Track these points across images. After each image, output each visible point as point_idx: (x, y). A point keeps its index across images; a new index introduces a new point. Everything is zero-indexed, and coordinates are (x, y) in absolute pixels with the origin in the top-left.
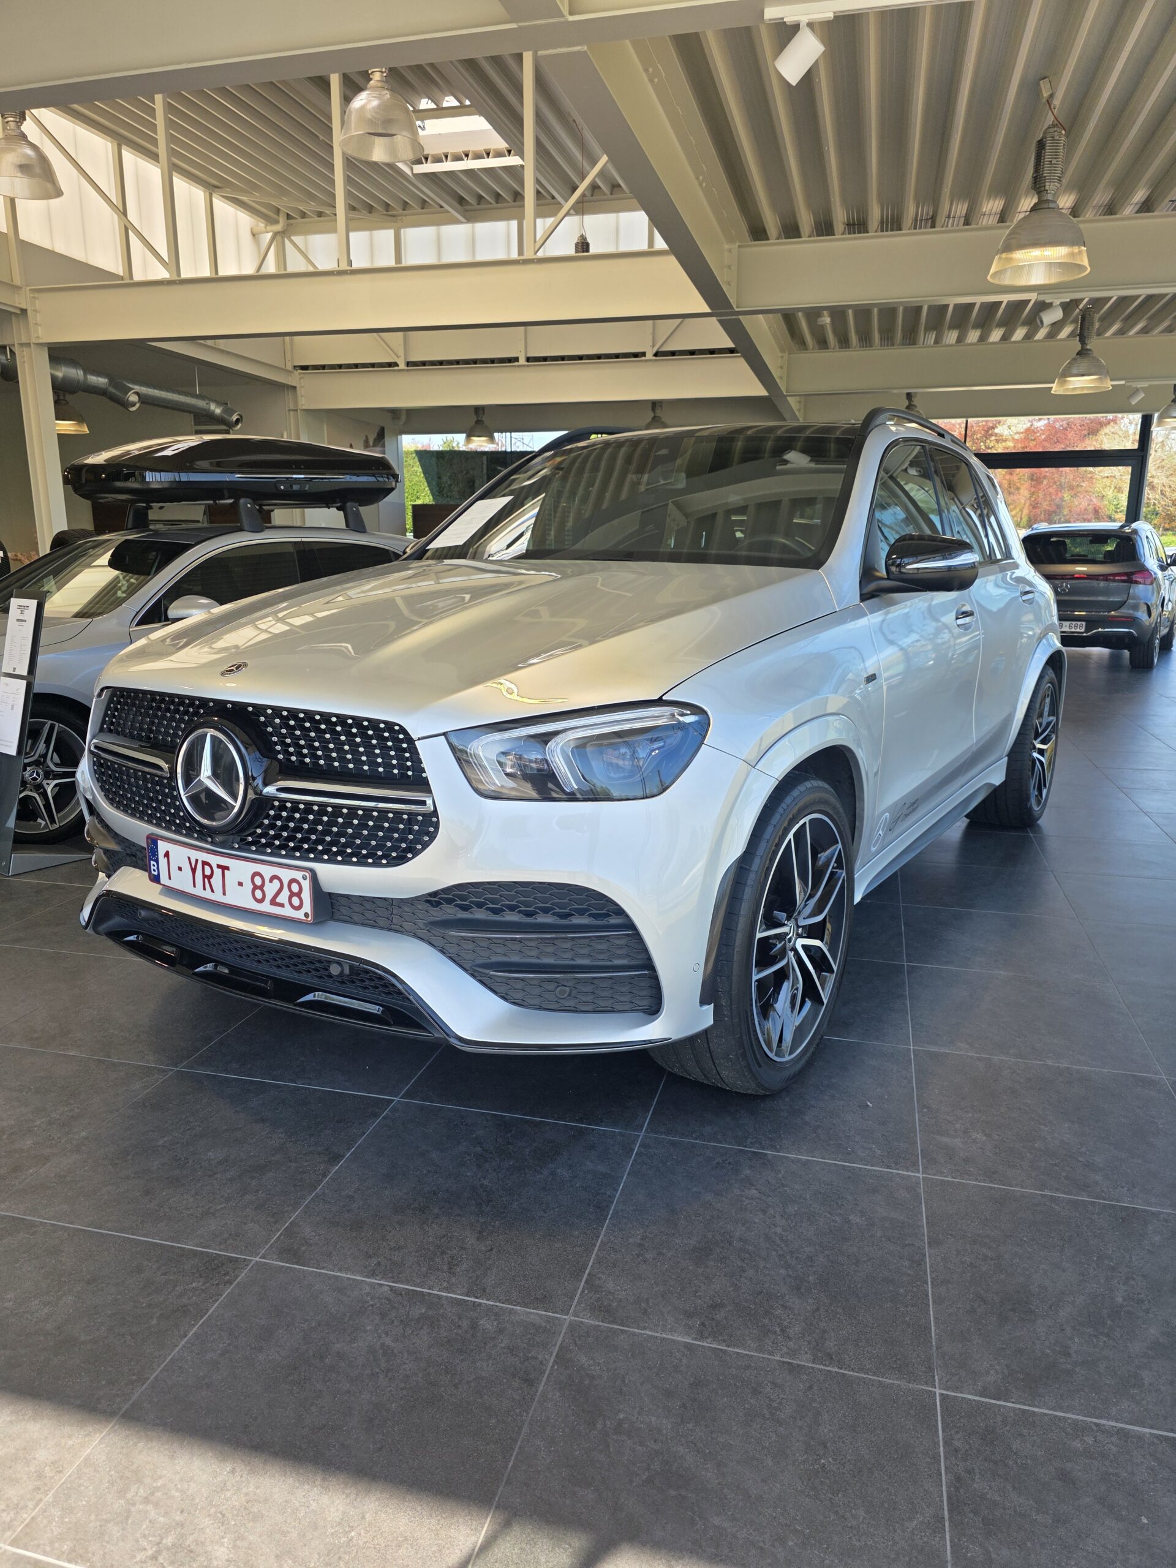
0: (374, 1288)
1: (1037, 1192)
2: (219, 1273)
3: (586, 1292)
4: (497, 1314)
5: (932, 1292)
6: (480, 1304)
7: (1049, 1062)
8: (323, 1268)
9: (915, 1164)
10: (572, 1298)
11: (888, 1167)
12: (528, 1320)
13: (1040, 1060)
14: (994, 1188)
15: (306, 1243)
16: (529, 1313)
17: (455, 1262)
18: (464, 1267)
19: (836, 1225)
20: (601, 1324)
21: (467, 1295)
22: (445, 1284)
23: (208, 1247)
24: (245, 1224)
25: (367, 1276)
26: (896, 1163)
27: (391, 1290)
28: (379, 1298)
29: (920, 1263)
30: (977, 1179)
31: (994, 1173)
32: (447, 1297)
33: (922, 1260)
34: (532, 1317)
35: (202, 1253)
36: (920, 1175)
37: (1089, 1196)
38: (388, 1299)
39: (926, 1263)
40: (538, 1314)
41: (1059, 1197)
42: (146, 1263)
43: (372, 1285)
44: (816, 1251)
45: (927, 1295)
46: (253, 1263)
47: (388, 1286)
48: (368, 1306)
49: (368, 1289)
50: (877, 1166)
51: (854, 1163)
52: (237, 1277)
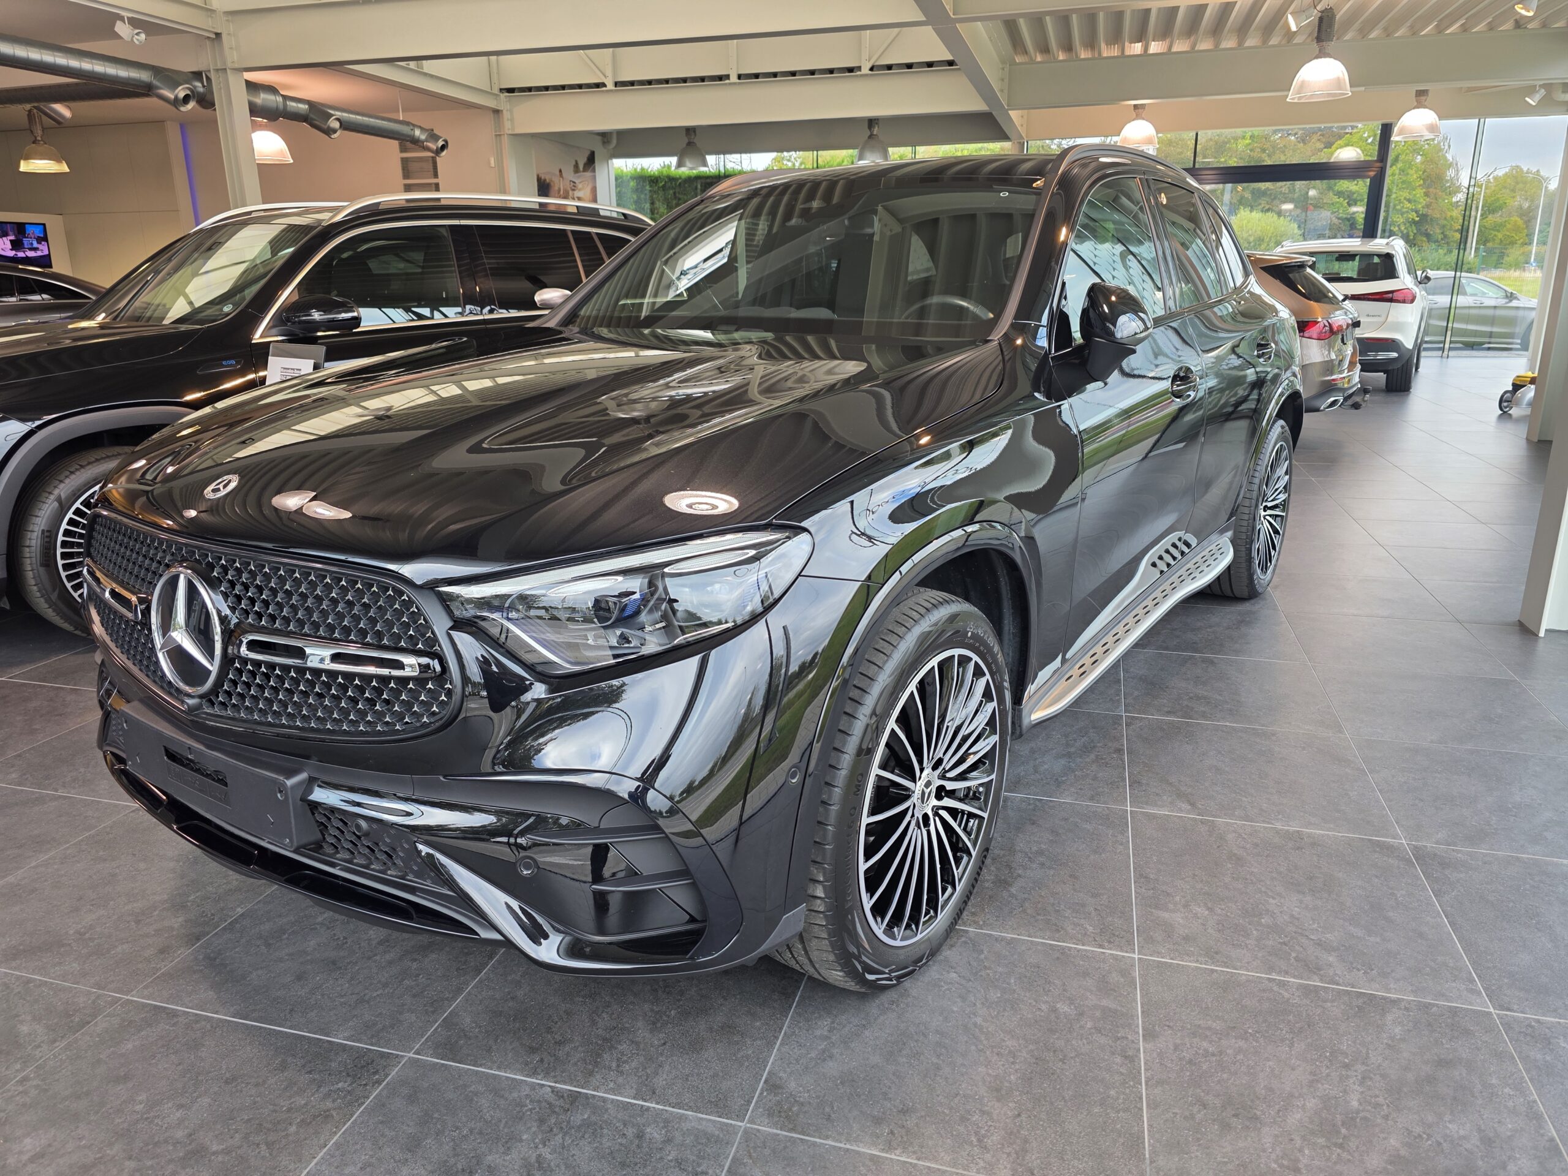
0: (534, 1089)
1: (1263, 975)
2: (368, 1071)
3: (765, 1094)
4: (667, 1122)
5: (1147, 1094)
6: (648, 1109)
7: (1279, 826)
8: (481, 1066)
9: (1130, 942)
10: (749, 1102)
11: (1101, 946)
12: (699, 1127)
13: (1269, 823)
14: (1216, 971)
15: (465, 1035)
16: (701, 1119)
17: (625, 1058)
18: (634, 1065)
19: (1043, 1014)
20: (779, 1132)
21: (634, 1098)
22: (612, 1085)
23: (358, 1041)
24: (401, 1013)
25: (527, 1076)
26: (1110, 942)
27: (553, 1092)
28: (539, 1101)
29: (1132, 1059)
30: (1198, 961)
31: (1217, 953)
32: (613, 1100)
33: (1136, 1056)
34: (704, 1123)
35: (352, 1047)
36: (1136, 956)
37: (1321, 981)
38: (549, 1104)
39: (1140, 1060)
40: (710, 1120)
41: (1288, 982)
42: (289, 1060)
43: (533, 1087)
44: (1020, 1045)
45: (1141, 1098)
46: (406, 1059)
47: (550, 1086)
48: (527, 1111)
49: (526, 1091)
50: (1089, 945)
51: (1064, 942)
52: (387, 1076)
